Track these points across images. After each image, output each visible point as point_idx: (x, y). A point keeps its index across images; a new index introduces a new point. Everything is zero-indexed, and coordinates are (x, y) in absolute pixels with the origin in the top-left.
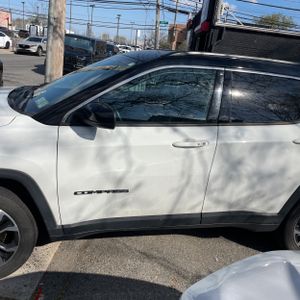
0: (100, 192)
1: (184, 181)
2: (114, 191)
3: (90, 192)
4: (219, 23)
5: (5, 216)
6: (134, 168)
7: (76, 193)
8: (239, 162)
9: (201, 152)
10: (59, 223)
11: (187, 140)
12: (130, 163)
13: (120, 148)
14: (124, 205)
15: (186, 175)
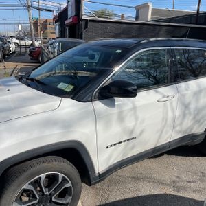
0: (120, 143)
1: (164, 124)
2: (128, 140)
3: (115, 144)
4: (84, 17)
5: (63, 177)
6: (139, 122)
7: (107, 147)
8: (189, 104)
9: (171, 103)
10: (97, 172)
11: (164, 97)
12: (136, 119)
13: (131, 110)
14: (133, 148)
15: (165, 119)
